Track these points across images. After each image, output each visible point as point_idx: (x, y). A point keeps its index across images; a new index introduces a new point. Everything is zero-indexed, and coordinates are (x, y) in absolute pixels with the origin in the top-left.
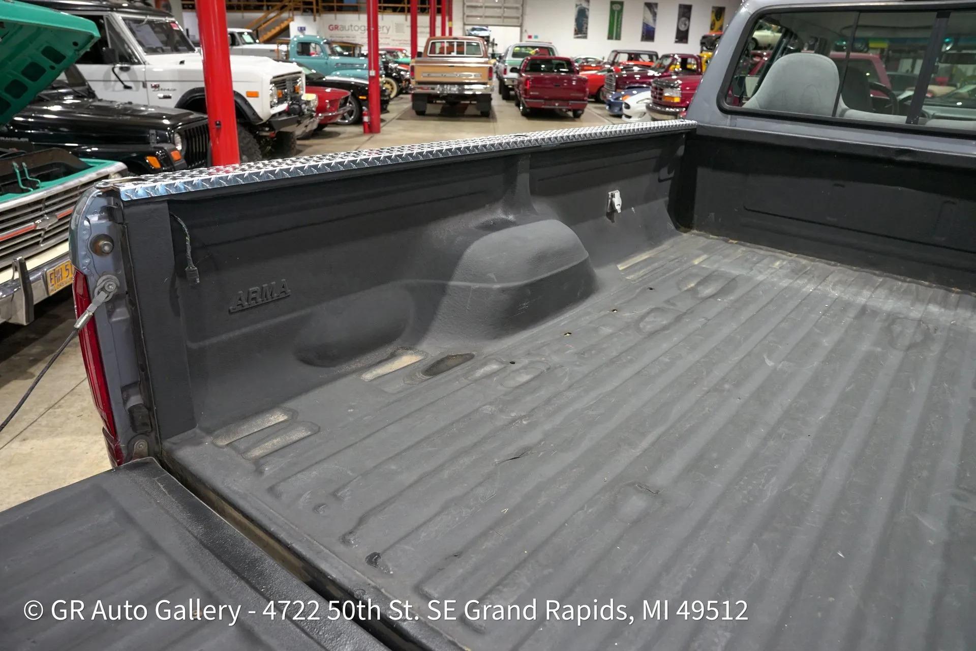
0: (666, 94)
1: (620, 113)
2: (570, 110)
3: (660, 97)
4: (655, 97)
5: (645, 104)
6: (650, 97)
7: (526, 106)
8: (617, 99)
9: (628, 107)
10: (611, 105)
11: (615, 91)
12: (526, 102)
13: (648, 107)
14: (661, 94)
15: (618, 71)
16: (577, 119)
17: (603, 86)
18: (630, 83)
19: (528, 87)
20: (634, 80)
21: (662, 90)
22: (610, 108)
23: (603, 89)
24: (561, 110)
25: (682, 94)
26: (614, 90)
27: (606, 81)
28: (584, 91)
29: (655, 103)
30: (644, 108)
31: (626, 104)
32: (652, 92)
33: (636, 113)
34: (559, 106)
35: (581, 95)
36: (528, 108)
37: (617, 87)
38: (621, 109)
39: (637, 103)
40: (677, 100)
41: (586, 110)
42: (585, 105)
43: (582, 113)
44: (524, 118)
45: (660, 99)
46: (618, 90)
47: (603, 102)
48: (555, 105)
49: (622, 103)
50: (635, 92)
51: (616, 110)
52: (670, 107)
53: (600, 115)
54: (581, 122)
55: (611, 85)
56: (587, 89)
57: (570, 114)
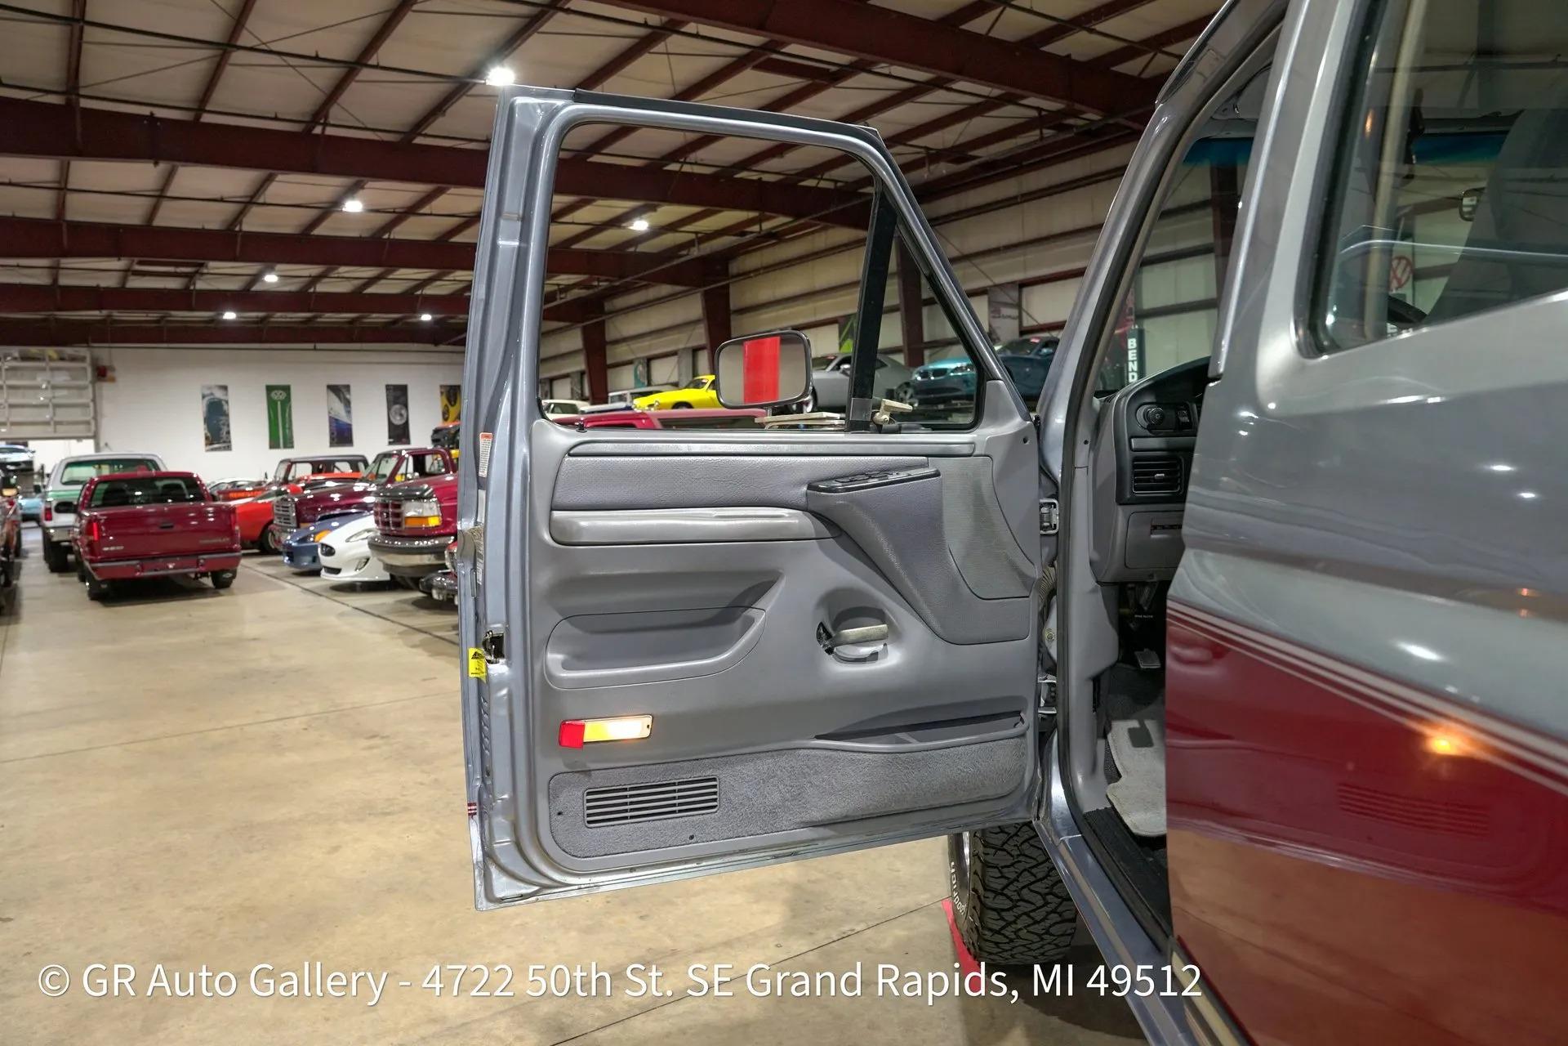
0: (409, 514)
1: (315, 566)
2: (204, 574)
3: (396, 520)
4: (386, 524)
5: (366, 542)
6: (373, 525)
7: (97, 578)
8: (304, 540)
9: (330, 551)
10: (292, 553)
11: (298, 527)
12: (95, 569)
13: (373, 545)
14: (398, 515)
15: (295, 491)
16: (222, 591)
17: (271, 522)
18: (324, 509)
19: (95, 537)
20: (330, 504)
21: (399, 506)
22: (291, 559)
23: (272, 526)
24: (186, 575)
25: (442, 509)
26: (295, 525)
27: (276, 511)
28: (232, 534)
29: (386, 535)
30: (364, 549)
31: (323, 545)
32: (376, 514)
33: (349, 562)
34: (174, 568)
35: (226, 540)
36: (103, 582)
37: (300, 520)
38: (315, 559)
39: (348, 541)
40: (434, 522)
41: (239, 569)
42: (237, 560)
43: (234, 577)
44: (97, 605)
45: (397, 525)
46: (303, 525)
47: (277, 553)
48: (168, 568)
49: (316, 547)
50: (335, 524)
51: (306, 561)
52: (421, 537)
53: (268, 575)
54: (232, 594)
55: (287, 518)
56: (237, 528)
57: (208, 581)
